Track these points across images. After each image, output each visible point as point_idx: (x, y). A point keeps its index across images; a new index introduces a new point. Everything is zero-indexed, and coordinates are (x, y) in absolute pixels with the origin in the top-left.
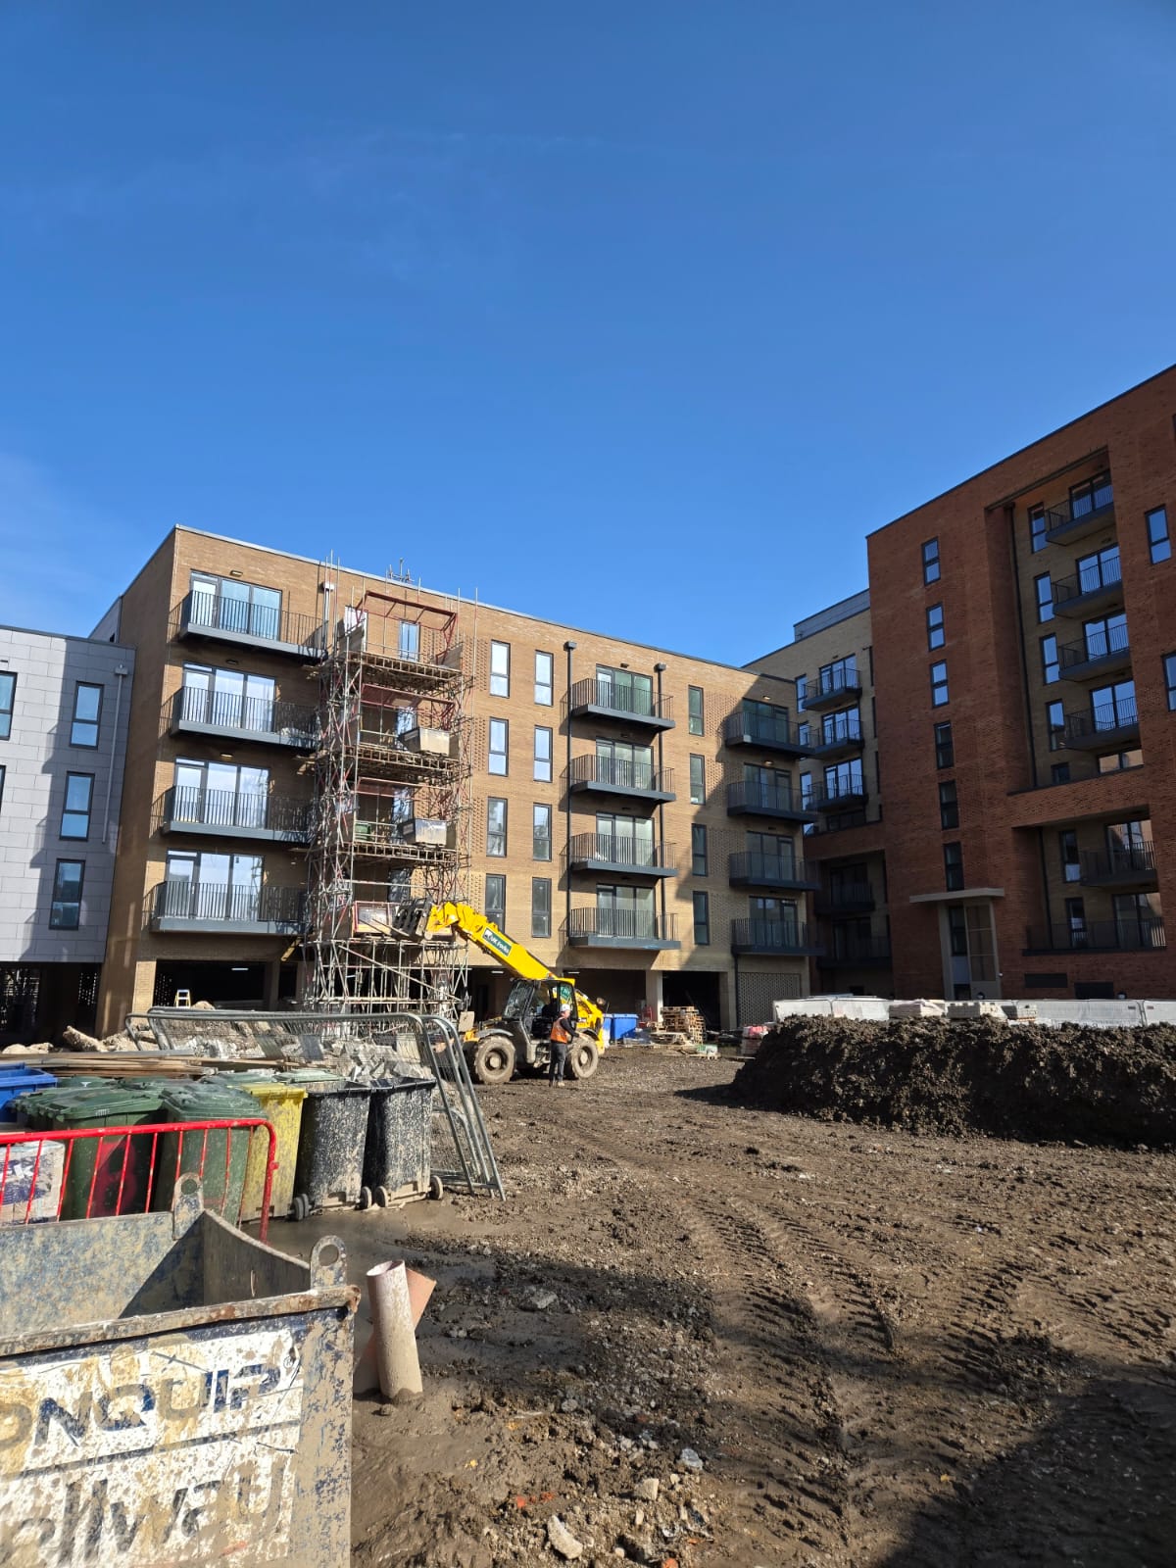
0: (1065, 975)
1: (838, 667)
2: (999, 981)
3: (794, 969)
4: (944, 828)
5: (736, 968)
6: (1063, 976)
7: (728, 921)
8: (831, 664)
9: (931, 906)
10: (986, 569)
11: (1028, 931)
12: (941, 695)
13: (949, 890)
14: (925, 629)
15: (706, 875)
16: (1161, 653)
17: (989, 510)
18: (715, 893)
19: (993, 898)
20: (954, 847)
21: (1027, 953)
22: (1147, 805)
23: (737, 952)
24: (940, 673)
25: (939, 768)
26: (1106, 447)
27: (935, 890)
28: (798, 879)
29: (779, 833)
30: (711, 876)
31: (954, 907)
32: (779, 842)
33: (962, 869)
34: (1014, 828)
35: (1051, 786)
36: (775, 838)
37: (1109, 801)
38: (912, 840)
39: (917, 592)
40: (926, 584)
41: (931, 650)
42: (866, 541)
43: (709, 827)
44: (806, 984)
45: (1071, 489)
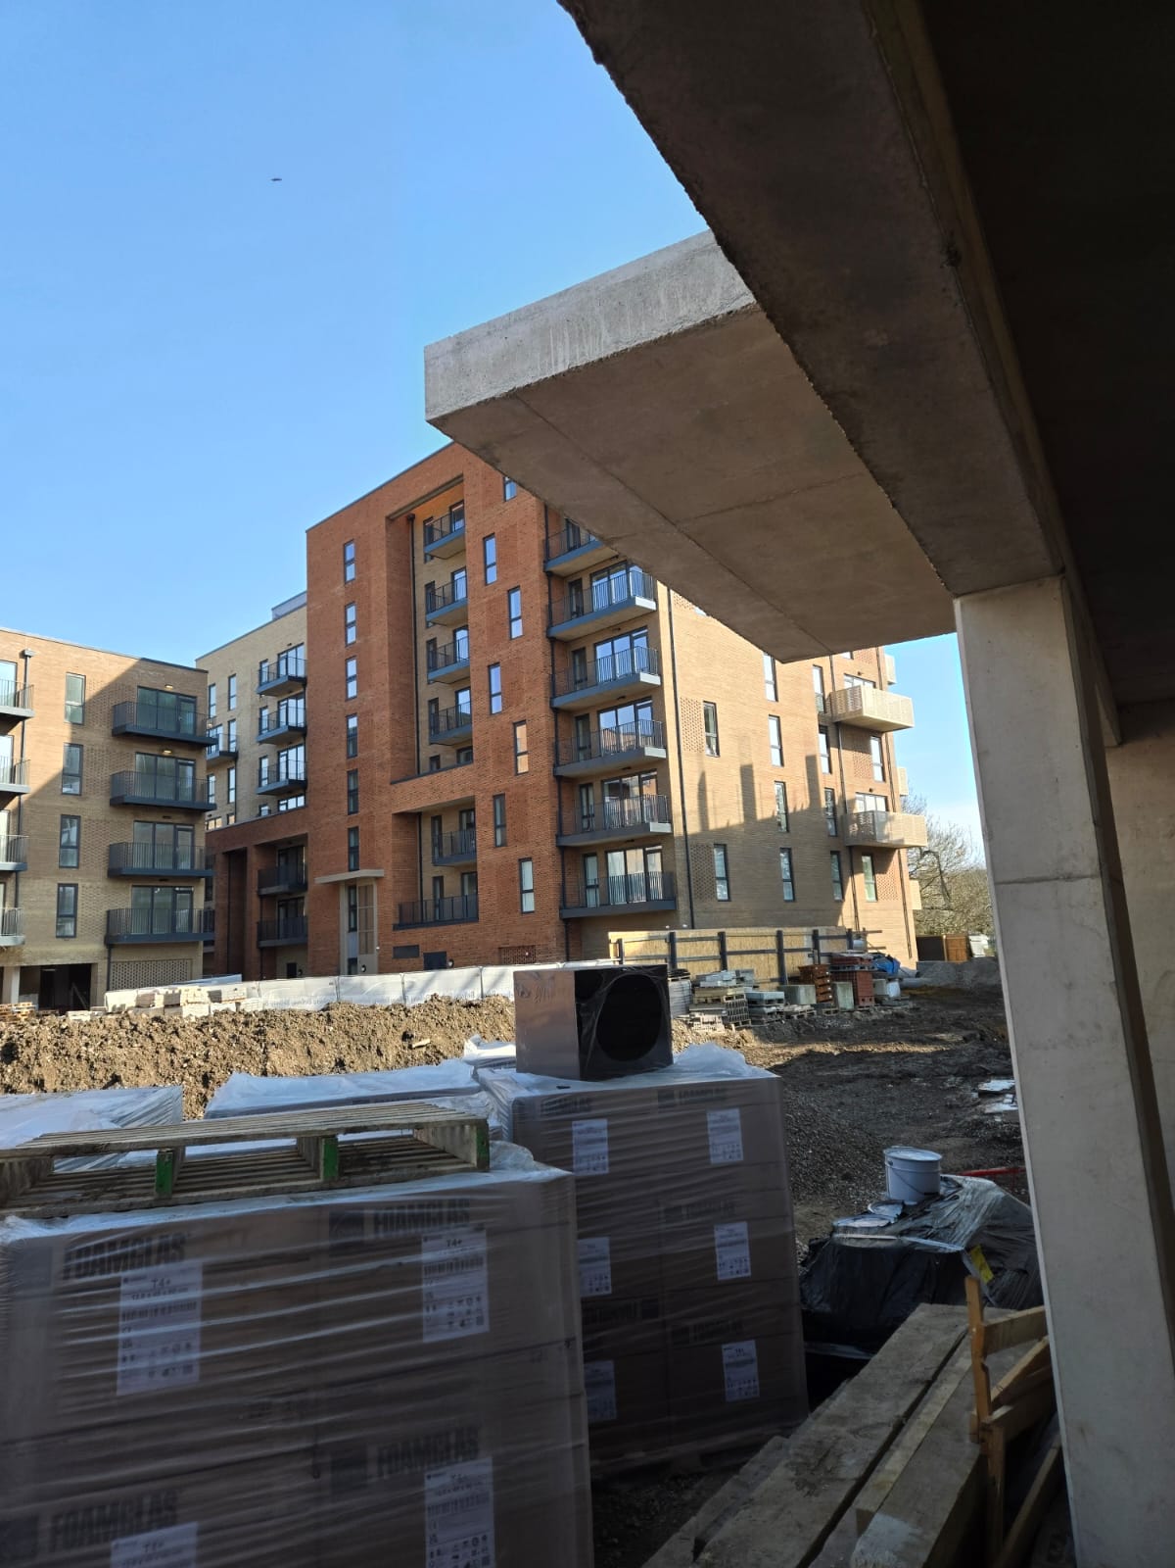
0: (418, 946)
1: (292, 654)
2: (376, 954)
3: (182, 955)
4: (350, 813)
5: (109, 959)
6: (416, 947)
7: (103, 912)
8: (287, 651)
9: (336, 885)
10: (384, 575)
11: (401, 907)
12: (352, 689)
13: (350, 870)
14: (343, 625)
15: (77, 867)
16: (487, 664)
17: (390, 519)
18: (88, 884)
19: (377, 879)
20: (354, 830)
21: (396, 927)
22: (473, 798)
23: (111, 943)
24: (352, 668)
25: (348, 757)
26: (462, 475)
27: (340, 871)
28: (196, 867)
29: (176, 821)
30: (82, 868)
31: (351, 885)
32: (176, 831)
33: (358, 851)
34: (395, 814)
35: (416, 777)
36: (171, 827)
37: (452, 792)
38: (328, 824)
39: (339, 589)
40: (346, 582)
41: (347, 645)
42: (305, 535)
43: (84, 817)
44: (199, 967)
45: (451, 508)
